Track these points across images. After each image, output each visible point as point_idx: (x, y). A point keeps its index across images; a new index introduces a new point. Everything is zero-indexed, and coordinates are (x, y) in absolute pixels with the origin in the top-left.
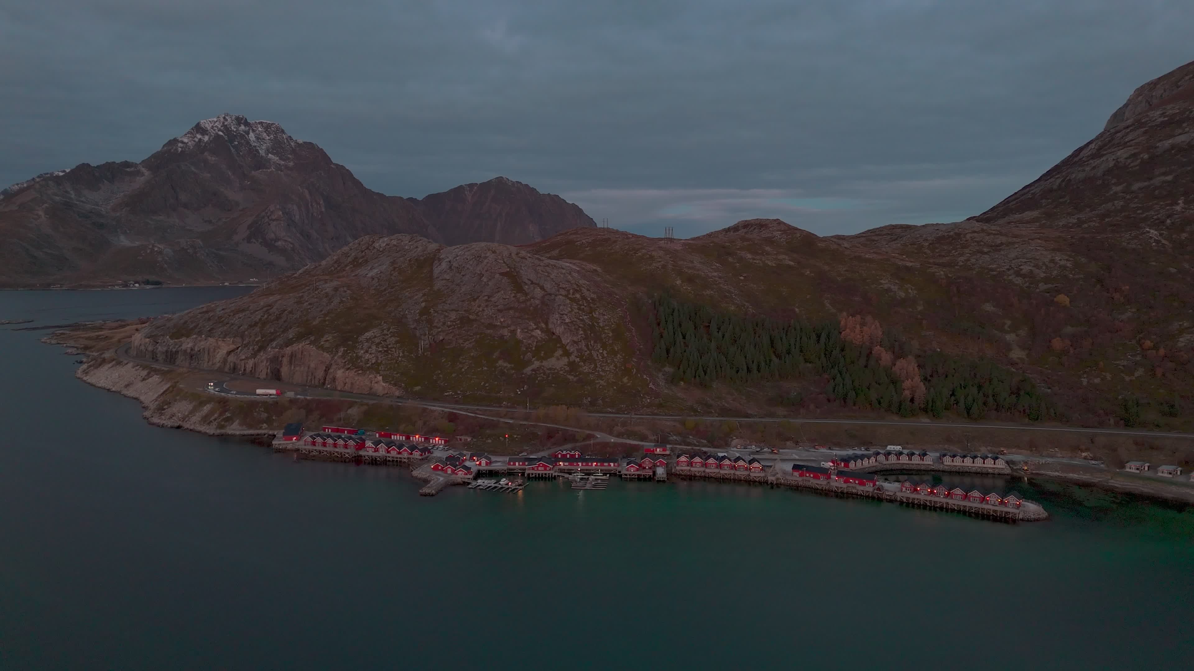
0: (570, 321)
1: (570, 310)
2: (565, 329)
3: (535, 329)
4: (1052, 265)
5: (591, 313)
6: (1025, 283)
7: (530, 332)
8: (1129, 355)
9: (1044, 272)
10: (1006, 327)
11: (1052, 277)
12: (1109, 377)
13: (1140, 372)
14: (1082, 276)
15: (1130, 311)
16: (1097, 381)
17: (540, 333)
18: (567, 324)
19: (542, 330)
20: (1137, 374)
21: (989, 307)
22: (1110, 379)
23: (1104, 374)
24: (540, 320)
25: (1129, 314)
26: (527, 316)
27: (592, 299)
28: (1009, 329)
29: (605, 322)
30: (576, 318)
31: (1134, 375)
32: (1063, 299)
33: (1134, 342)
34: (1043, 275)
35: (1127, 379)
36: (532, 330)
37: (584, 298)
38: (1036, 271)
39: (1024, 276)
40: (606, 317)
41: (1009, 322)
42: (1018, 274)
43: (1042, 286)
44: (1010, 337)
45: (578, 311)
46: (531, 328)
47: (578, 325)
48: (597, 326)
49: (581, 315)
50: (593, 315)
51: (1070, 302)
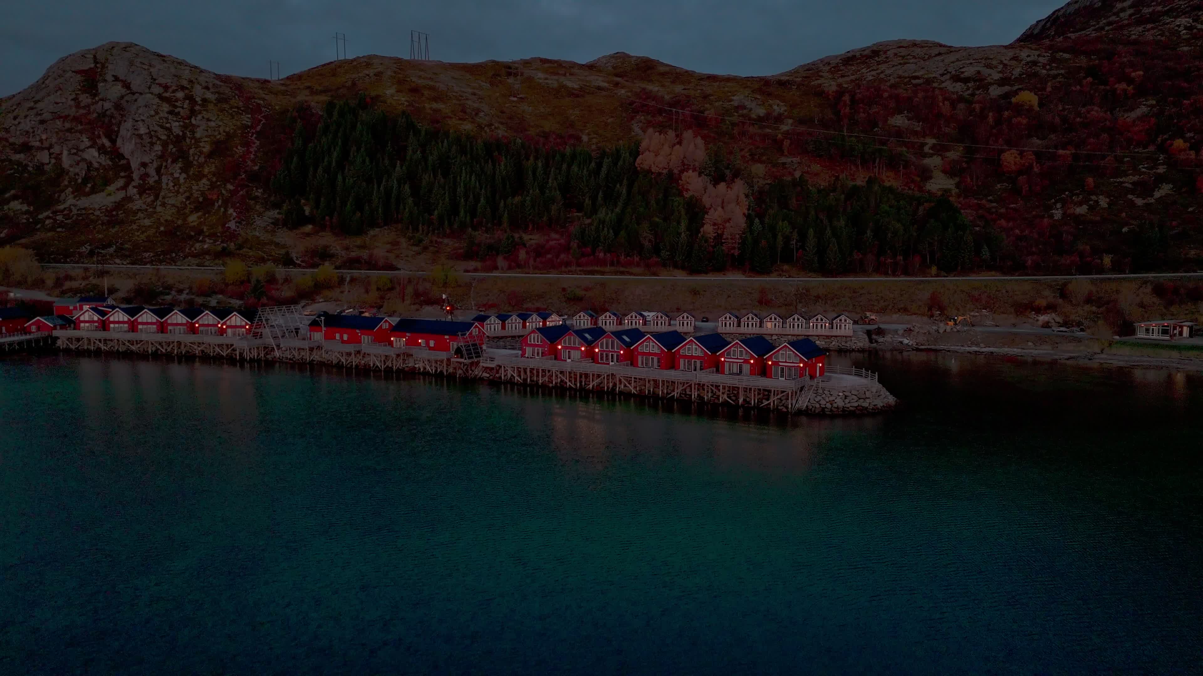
0: (147, 131)
1: (153, 113)
2: (136, 143)
3: (88, 148)
4: (1014, 63)
5: (189, 118)
6: (968, 89)
7: (80, 153)
8: (1143, 168)
9: (1000, 72)
10: (926, 149)
11: (1013, 77)
12: (1103, 202)
13: (1165, 189)
14: (1063, 71)
15: (1144, 105)
16: (1082, 210)
17: (96, 154)
18: (140, 136)
19: (102, 150)
20: (1157, 194)
21: (899, 121)
22: (1107, 206)
23: (1094, 197)
24: (101, 133)
25: (1142, 110)
26: (80, 127)
27: (204, 100)
28: (931, 151)
29: (207, 130)
30: (158, 125)
31: (1152, 196)
32: (1029, 98)
33: (1152, 148)
34: (996, 76)
35: (1139, 202)
36: (83, 151)
37: (190, 98)
38: (986, 71)
39: (966, 80)
40: (212, 124)
41: (931, 141)
42: (956, 78)
43: (995, 91)
44: (934, 162)
45: (166, 115)
46: (82, 147)
47: (157, 137)
48: (189, 138)
49: (170, 121)
50: (191, 122)
51: (1041, 105)
